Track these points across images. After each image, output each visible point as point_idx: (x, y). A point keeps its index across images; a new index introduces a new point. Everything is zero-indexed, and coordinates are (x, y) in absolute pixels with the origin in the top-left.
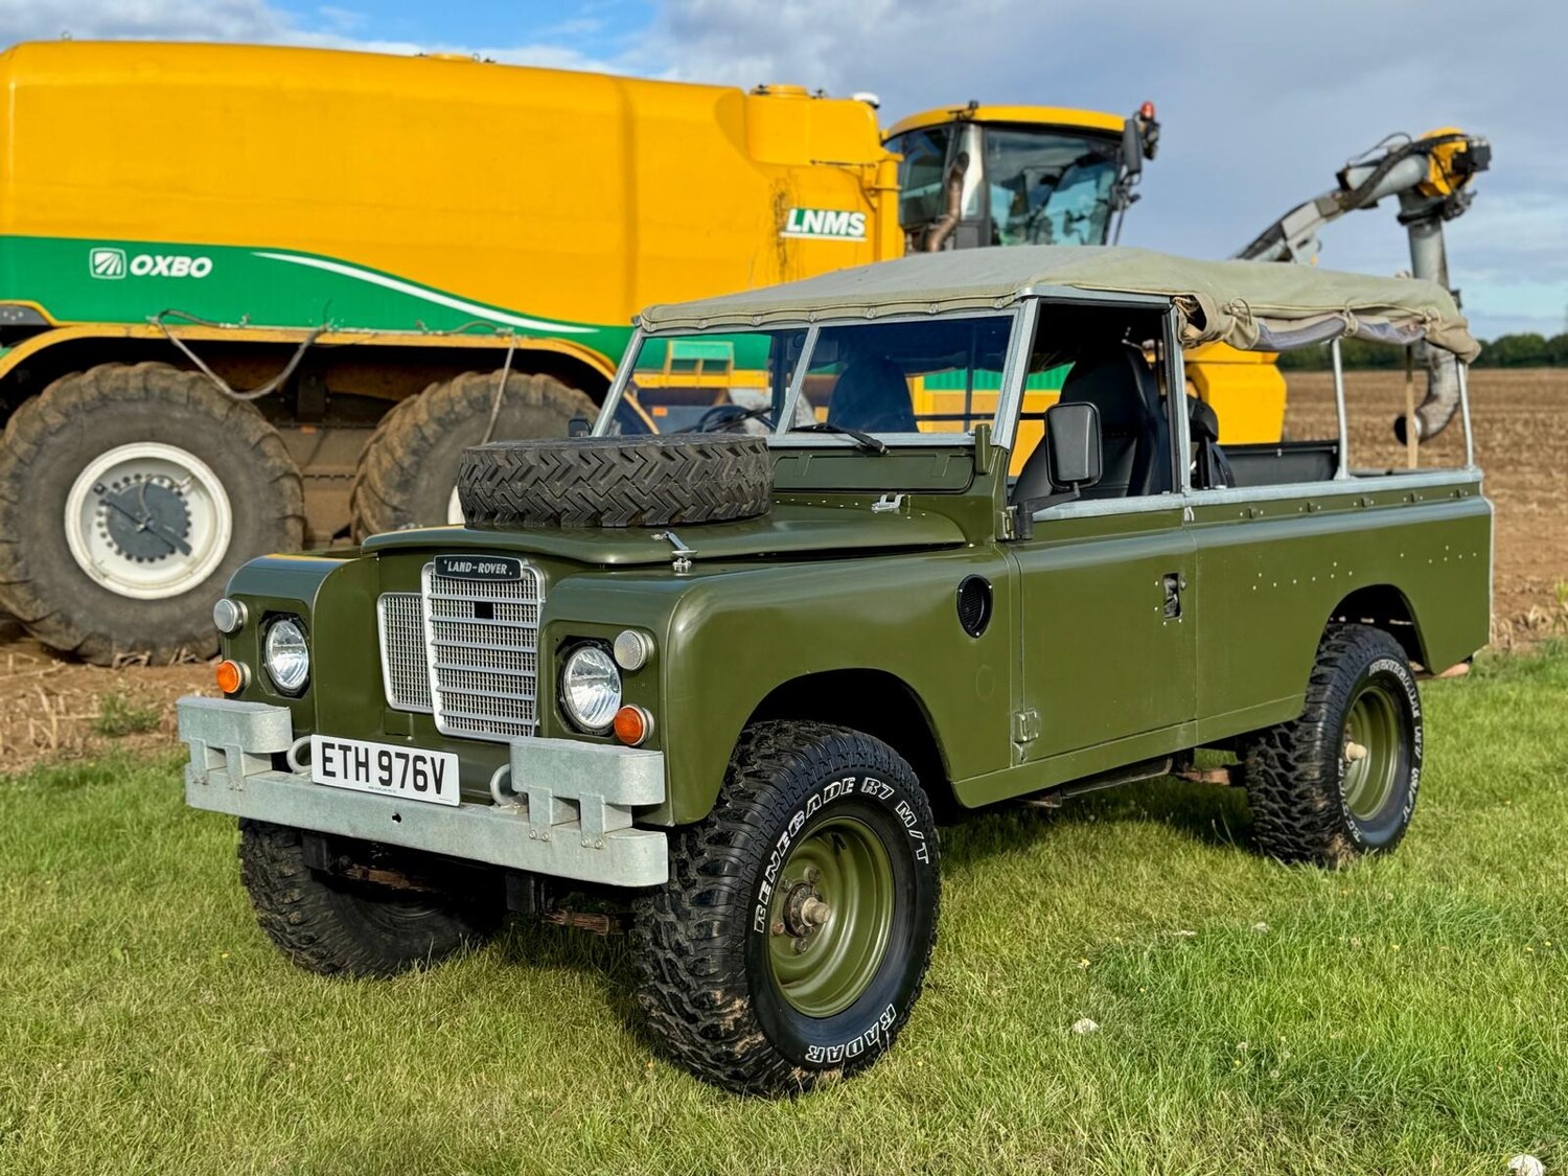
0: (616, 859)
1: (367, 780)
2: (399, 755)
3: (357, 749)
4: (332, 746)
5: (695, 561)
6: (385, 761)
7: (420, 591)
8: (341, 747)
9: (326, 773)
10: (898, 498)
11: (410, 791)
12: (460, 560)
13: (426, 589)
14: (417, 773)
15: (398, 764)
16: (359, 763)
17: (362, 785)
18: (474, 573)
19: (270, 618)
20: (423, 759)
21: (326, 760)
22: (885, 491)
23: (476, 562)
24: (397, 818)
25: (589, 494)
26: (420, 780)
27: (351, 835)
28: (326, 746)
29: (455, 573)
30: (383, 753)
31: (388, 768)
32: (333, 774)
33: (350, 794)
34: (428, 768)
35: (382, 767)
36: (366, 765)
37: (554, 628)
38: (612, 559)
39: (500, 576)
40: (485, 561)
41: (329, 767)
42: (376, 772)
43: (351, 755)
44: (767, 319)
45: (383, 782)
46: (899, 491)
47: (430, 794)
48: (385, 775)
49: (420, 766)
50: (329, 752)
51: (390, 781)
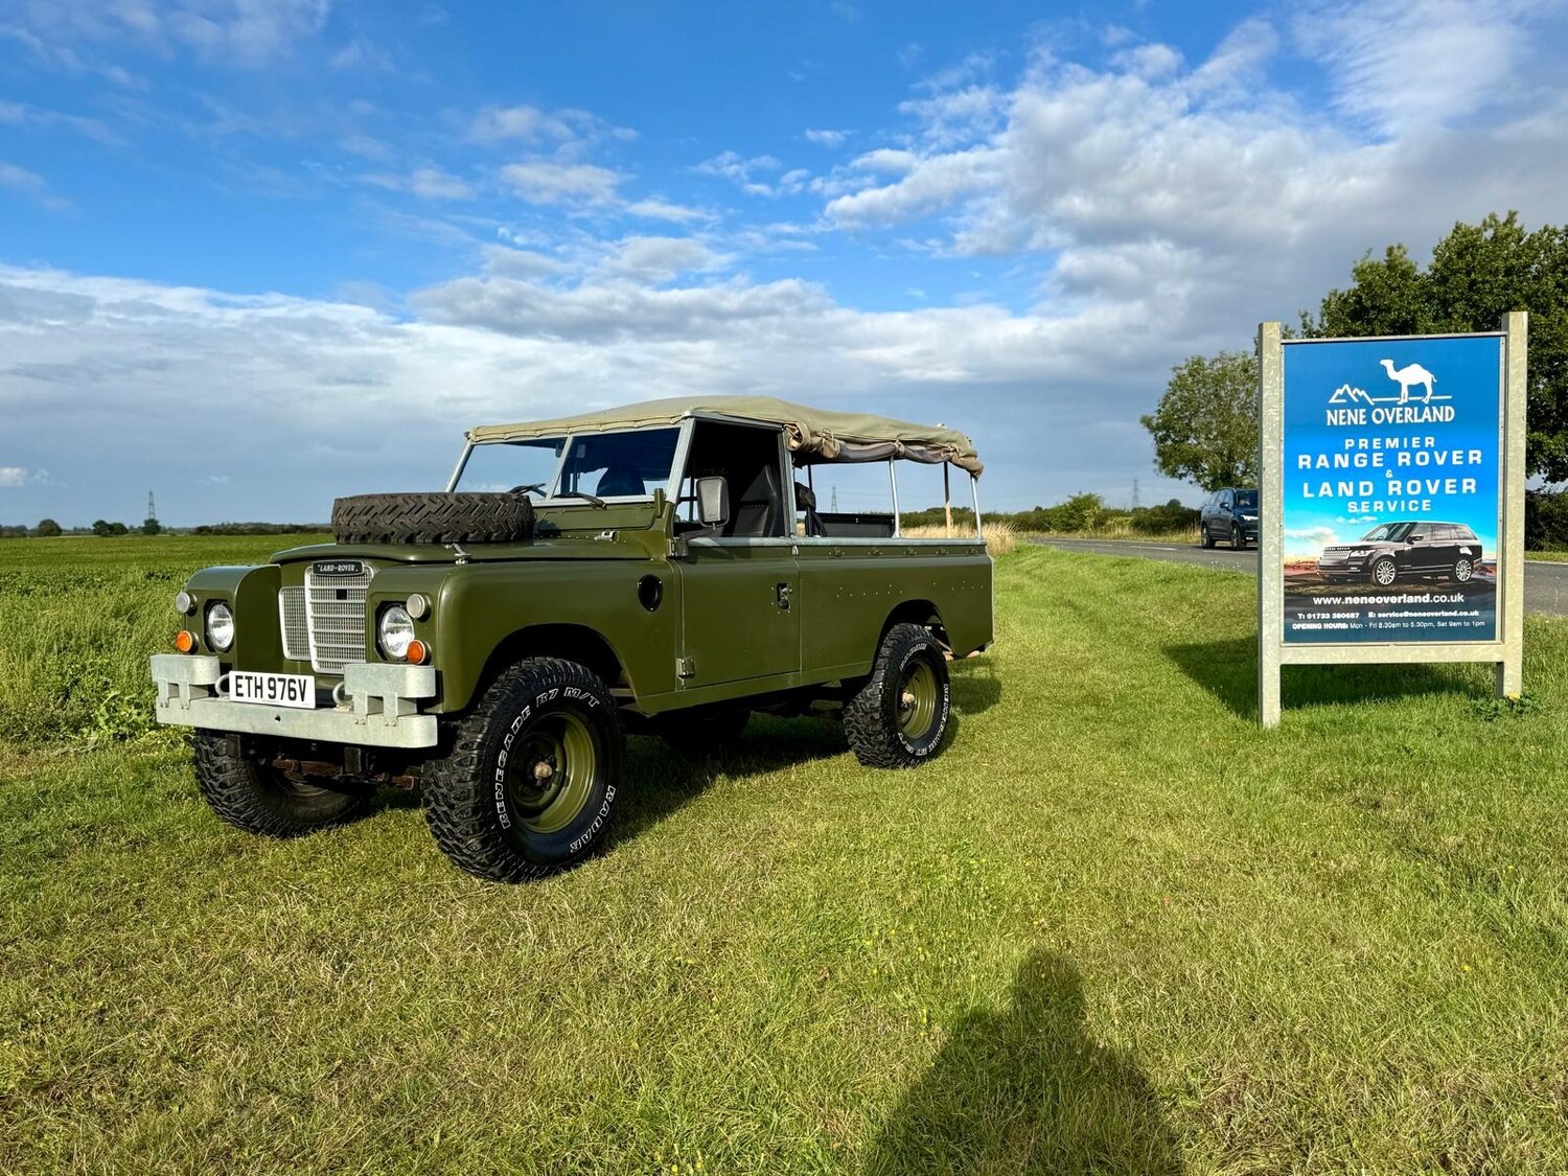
0: (404, 732)
1: (262, 697)
2: (280, 680)
3: (256, 678)
4: (241, 677)
5: (469, 560)
6: (272, 684)
7: (303, 584)
8: (247, 678)
9: (238, 695)
10: (611, 533)
11: (286, 702)
12: (327, 564)
13: (308, 584)
14: (290, 689)
15: (279, 685)
16: (257, 687)
17: (259, 700)
18: (336, 571)
20: (293, 681)
21: (238, 686)
22: (604, 529)
23: (336, 565)
24: (278, 719)
25: (407, 522)
26: (292, 694)
27: (252, 732)
28: (238, 677)
29: (324, 572)
30: (270, 679)
31: (273, 689)
32: (242, 695)
33: (251, 706)
34: (297, 686)
35: (270, 688)
36: (261, 687)
37: (374, 598)
38: (412, 558)
39: (351, 572)
40: (342, 563)
41: (240, 691)
42: (266, 691)
43: (252, 682)
44: (543, 432)
45: (270, 697)
46: (612, 529)
47: (298, 703)
48: (272, 693)
49: (292, 685)
50: (240, 681)
51: (274, 697)
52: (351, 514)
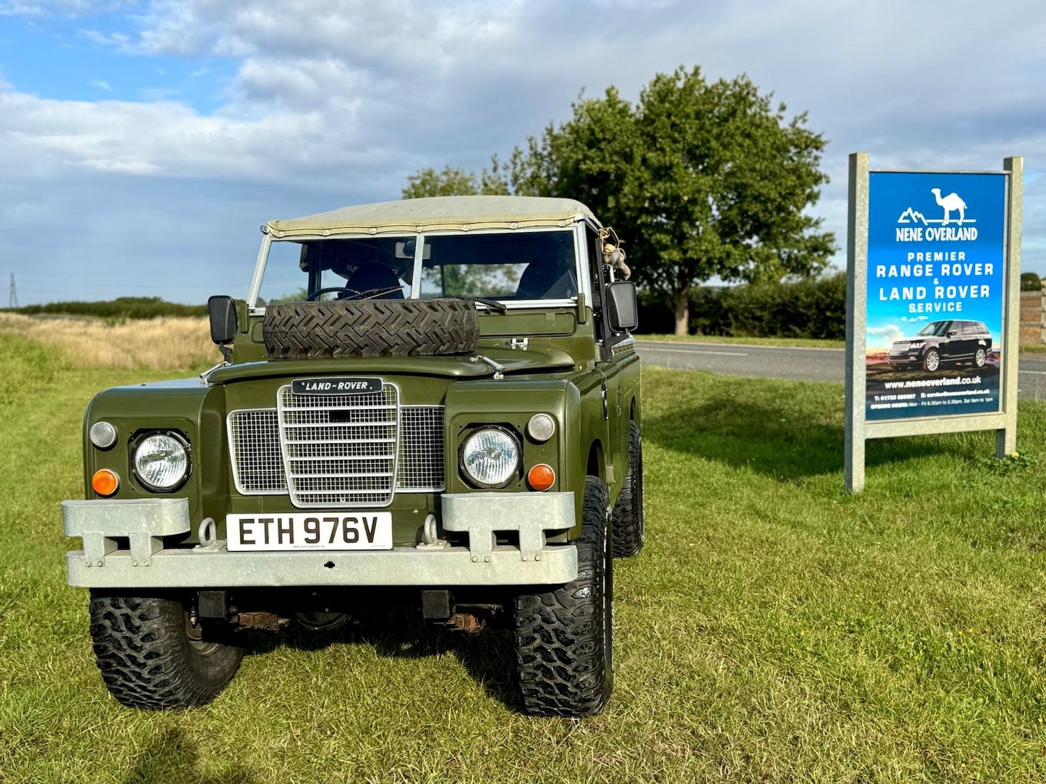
1: (292, 541)
2: (326, 520)
3: (280, 521)
4: (252, 521)
5: (506, 373)
6: (312, 526)
7: (274, 406)
8: (261, 521)
9: (243, 542)
11: (339, 543)
12: (318, 382)
13: (281, 406)
14: (346, 530)
15: (326, 529)
16: (281, 531)
17: (286, 546)
18: (334, 390)
19: (145, 433)
20: (355, 520)
21: (243, 532)
23: (337, 382)
24: (330, 565)
26: (351, 535)
27: (277, 584)
28: (242, 522)
29: (314, 391)
30: (309, 520)
31: (317, 531)
32: (253, 542)
33: (275, 554)
34: (360, 526)
35: (308, 530)
36: (291, 531)
37: (457, 419)
38: (457, 373)
39: (361, 391)
40: (345, 381)
41: (247, 537)
42: (300, 534)
43: (273, 525)
45: (309, 541)
47: (363, 542)
48: (313, 536)
49: (350, 525)
50: (246, 527)
51: (317, 540)
52: (339, 324)
